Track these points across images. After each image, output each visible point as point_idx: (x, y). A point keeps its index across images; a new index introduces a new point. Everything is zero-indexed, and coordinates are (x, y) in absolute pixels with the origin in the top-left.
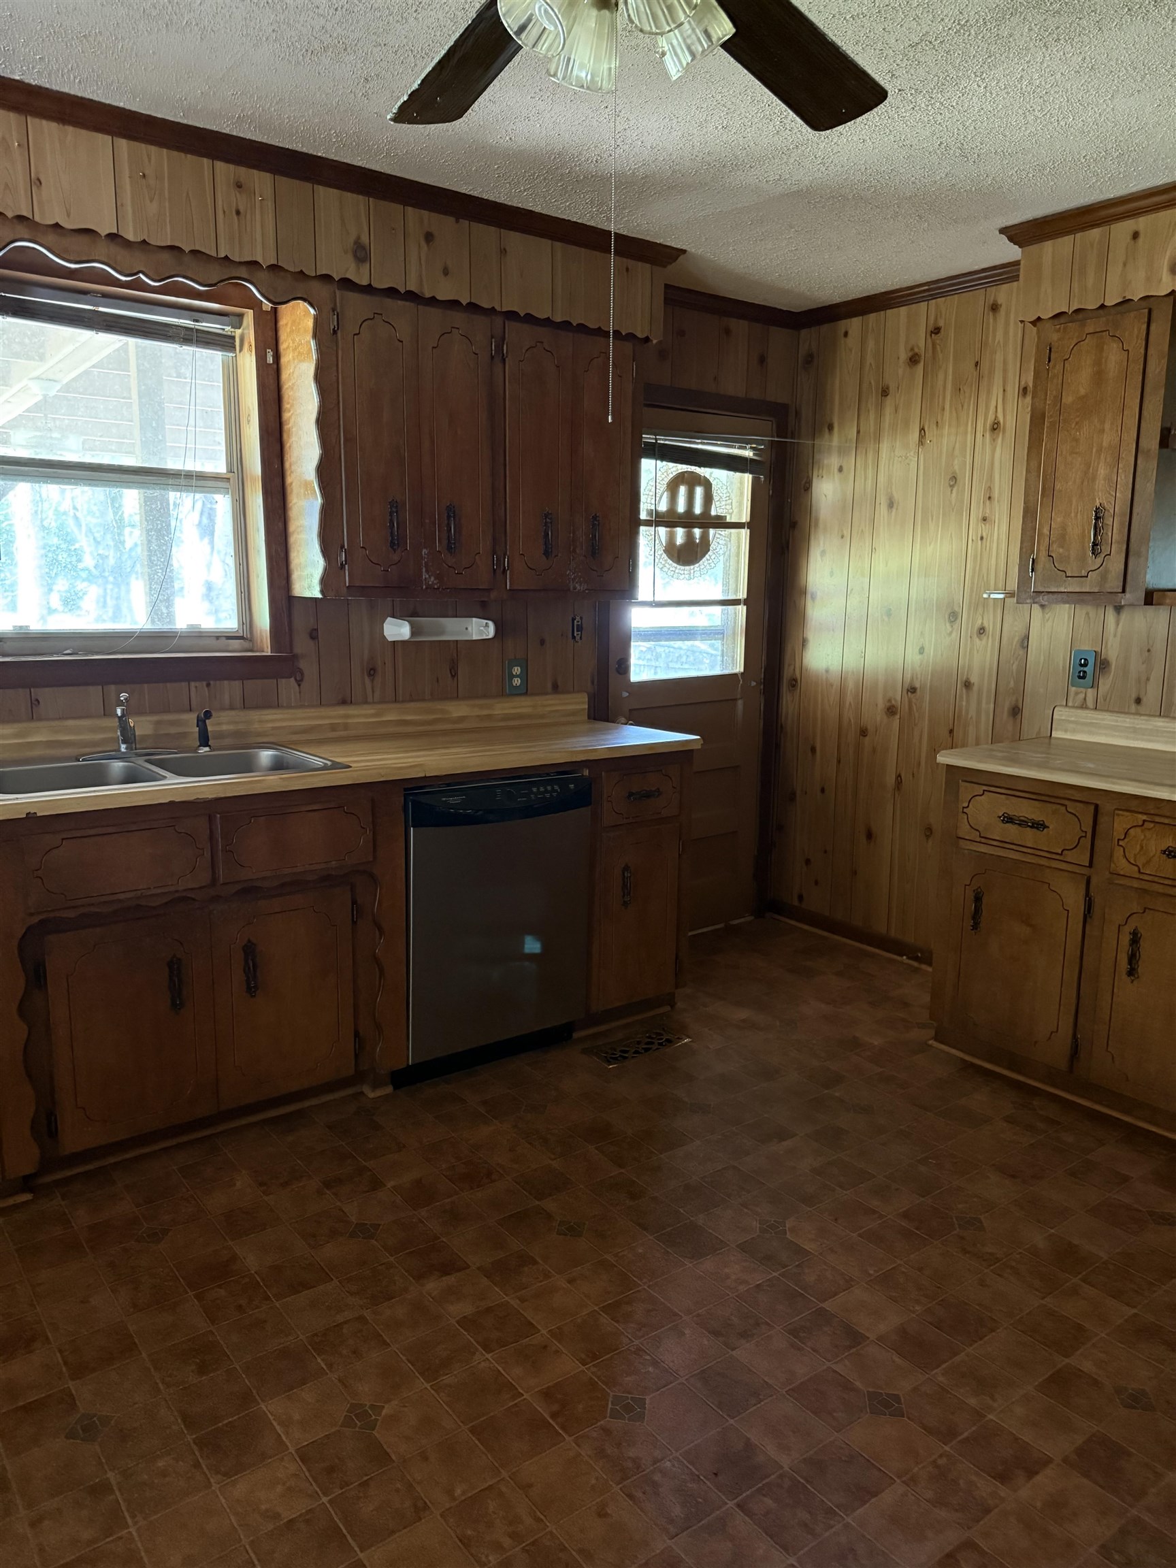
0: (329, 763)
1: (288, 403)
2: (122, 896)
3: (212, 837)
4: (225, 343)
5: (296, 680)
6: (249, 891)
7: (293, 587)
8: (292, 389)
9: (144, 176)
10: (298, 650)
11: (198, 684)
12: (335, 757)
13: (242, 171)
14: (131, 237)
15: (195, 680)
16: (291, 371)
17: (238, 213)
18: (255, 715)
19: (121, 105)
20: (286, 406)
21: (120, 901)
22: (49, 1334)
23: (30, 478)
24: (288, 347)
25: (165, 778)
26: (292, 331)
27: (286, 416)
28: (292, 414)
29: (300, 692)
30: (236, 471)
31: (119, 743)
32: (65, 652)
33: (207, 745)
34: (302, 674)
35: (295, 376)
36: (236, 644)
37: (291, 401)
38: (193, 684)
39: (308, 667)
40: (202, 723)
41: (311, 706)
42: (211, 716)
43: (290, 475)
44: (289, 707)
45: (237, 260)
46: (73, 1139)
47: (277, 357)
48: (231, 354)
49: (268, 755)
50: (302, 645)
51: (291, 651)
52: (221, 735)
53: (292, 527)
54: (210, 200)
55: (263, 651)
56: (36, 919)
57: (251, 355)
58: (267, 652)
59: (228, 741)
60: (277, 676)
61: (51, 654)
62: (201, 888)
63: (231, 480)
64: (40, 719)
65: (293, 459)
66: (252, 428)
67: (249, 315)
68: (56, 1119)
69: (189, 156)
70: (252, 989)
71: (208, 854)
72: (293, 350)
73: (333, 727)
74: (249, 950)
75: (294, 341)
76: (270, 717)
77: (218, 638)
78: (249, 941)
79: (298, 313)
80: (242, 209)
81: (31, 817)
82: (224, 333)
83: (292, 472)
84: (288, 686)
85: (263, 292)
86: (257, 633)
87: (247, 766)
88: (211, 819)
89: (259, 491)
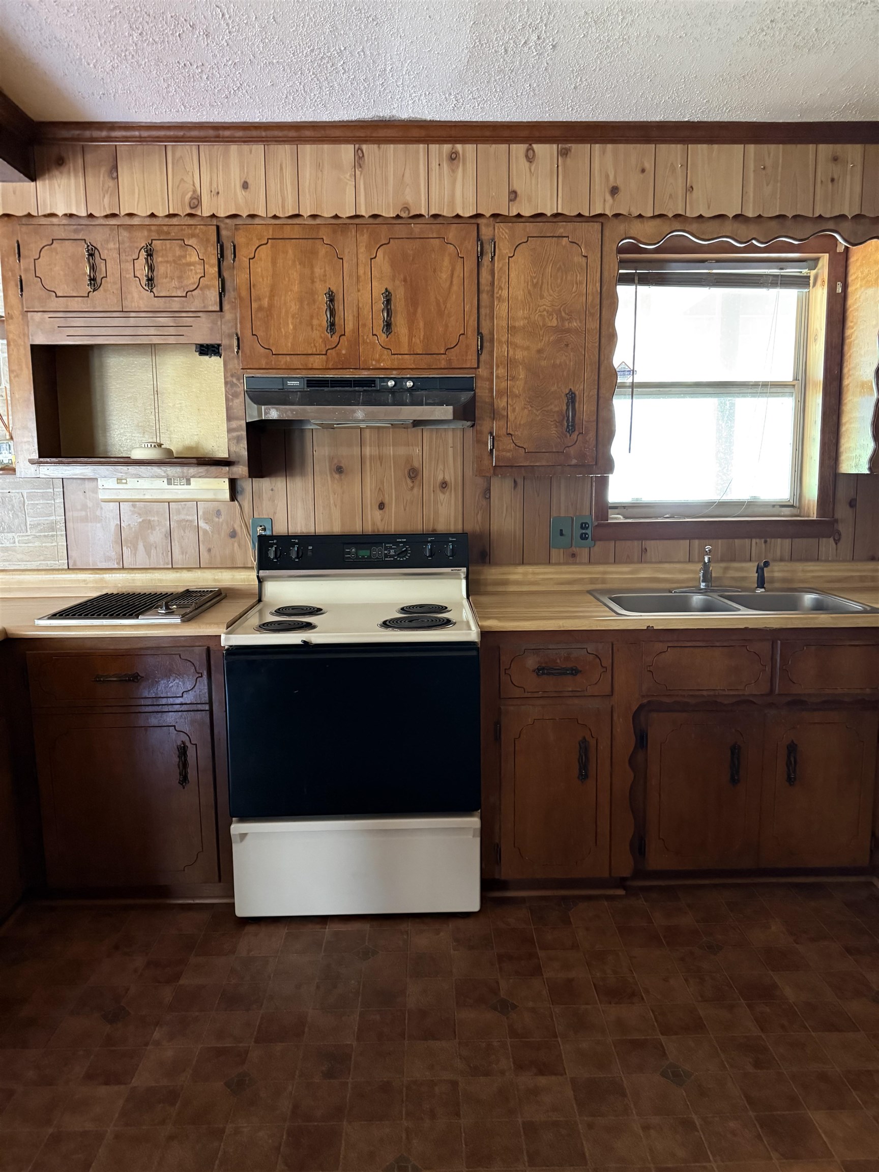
0: (869, 609)
1: (852, 322)
2: (705, 693)
3: (773, 658)
4: (802, 282)
5: (834, 539)
6: (797, 703)
7: (841, 465)
8: (858, 310)
9: (764, 168)
10: (839, 515)
11: (758, 540)
12: (873, 603)
13: (838, 147)
14: (750, 215)
15: (755, 537)
16: (858, 296)
17: (833, 180)
18: (799, 566)
19: (755, 120)
20: (849, 324)
21: (703, 696)
22: (643, 994)
23: (654, 396)
24: (857, 278)
25: (739, 610)
26: (862, 265)
27: (848, 332)
28: (855, 331)
29: (837, 549)
30: (800, 379)
31: (700, 582)
32: (665, 516)
33: (763, 587)
34: (840, 535)
35: (861, 300)
36: (787, 511)
37: (855, 320)
38: (754, 541)
39: (845, 529)
40: (760, 570)
41: (844, 561)
42: (769, 565)
43: (848, 378)
44: (827, 561)
45: (828, 216)
46: (657, 860)
47: (845, 287)
48: (807, 290)
49: (811, 598)
50: (842, 512)
51: (833, 517)
52: (772, 581)
53: (845, 419)
54: (811, 176)
55: (809, 517)
56: (645, 701)
57: (823, 289)
58: (813, 517)
59: (777, 585)
60: (819, 536)
61: (657, 517)
62: (762, 695)
63: (796, 386)
64: (646, 562)
65: (852, 365)
66: (817, 345)
67: (825, 258)
68: (645, 842)
69: (799, 146)
70: (790, 780)
71: (768, 669)
72: (861, 280)
73: (862, 579)
74: (792, 749)
75: (862, 273)
76: (812, 568)
77: (774, 506)
78: (792, 741)
79: (870, 250)
80: (836, 177)
81: (650, 630)
82: (801, 275)
83: (850, 376)
84: (827, 545)
85: (846, 237)
86: (805, 501)
87: (793, 605)
88: (774, 644)
89: (819, 392)
